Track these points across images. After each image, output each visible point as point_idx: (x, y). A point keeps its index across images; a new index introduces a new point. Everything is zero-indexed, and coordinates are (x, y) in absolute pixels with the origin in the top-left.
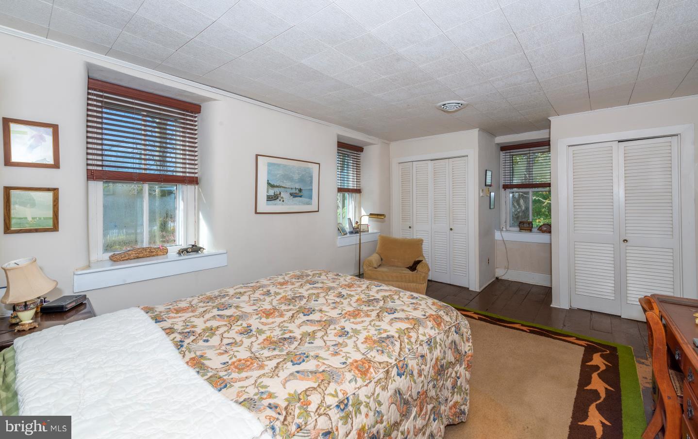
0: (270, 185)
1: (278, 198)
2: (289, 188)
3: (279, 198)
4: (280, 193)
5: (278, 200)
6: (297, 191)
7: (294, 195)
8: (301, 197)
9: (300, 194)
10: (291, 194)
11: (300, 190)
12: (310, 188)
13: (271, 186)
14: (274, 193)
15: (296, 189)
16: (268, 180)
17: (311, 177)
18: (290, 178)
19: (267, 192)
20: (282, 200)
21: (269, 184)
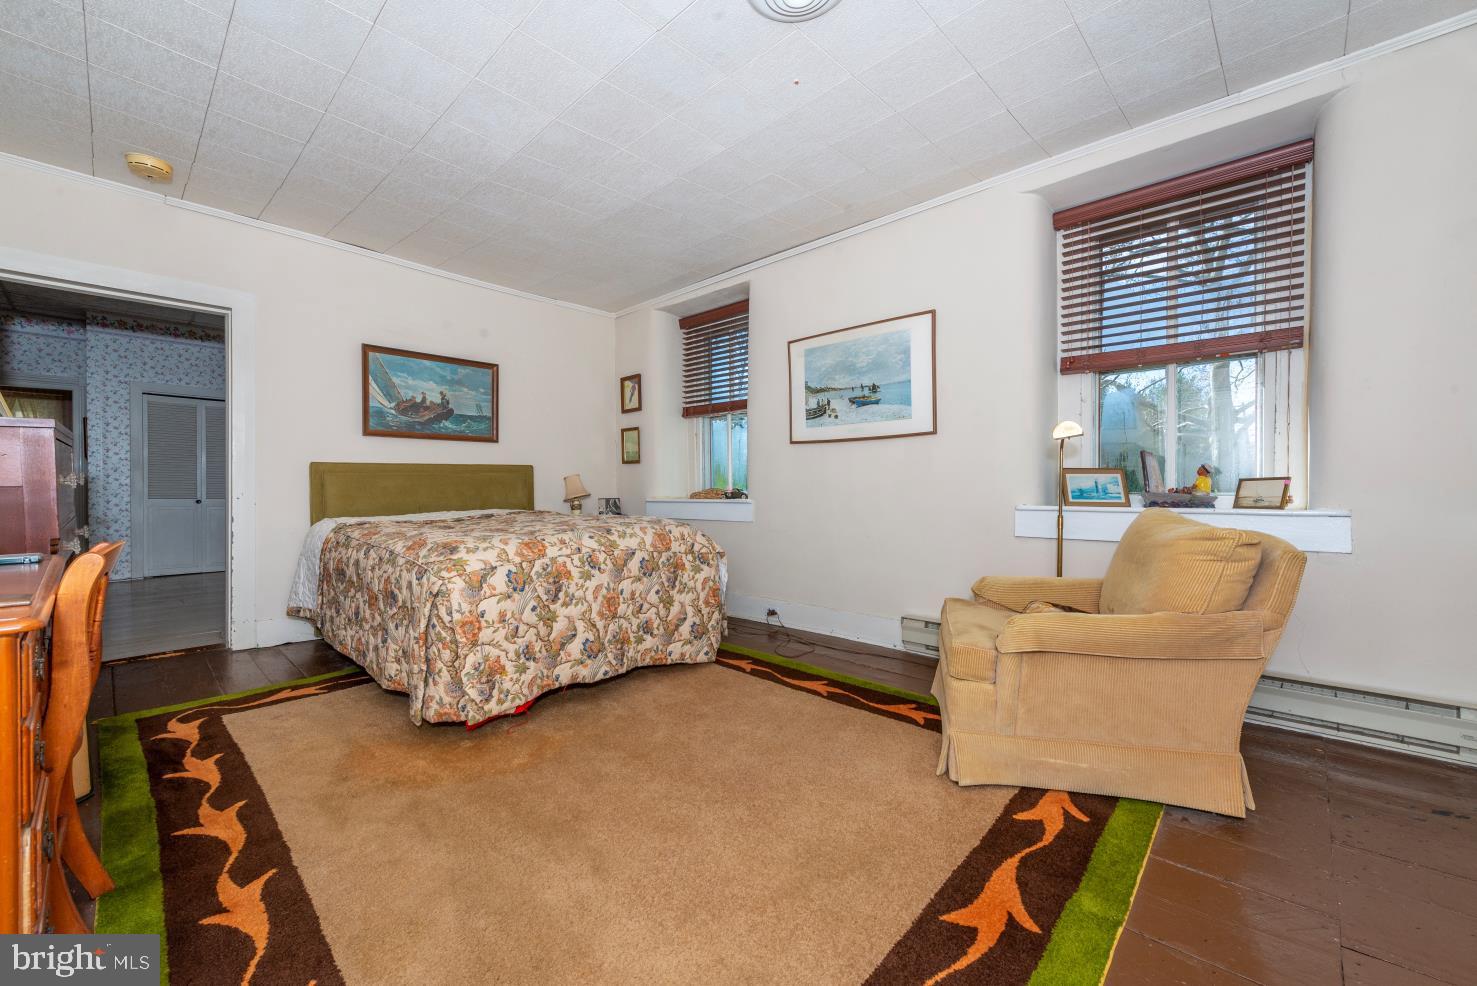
0: (811, 390)
1: (825, 412)
2: (846, 389)
3: (828, 412)
4: (829, 402)
5: (826, 416)
6: (866, 392)
7: (859, 402)
8: (877, 402)
9: (874, 397)
10: (852, 401)
11: (874, 388)
12: (903, 378)
13: (812, 392)
14: (818, 403)
15: (862, 387)
16: (806, 383)
17: (907, 352)
18: (850, 369)
19: (806, 403)
20: (833, 415)
21: (808, 388)
